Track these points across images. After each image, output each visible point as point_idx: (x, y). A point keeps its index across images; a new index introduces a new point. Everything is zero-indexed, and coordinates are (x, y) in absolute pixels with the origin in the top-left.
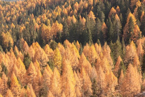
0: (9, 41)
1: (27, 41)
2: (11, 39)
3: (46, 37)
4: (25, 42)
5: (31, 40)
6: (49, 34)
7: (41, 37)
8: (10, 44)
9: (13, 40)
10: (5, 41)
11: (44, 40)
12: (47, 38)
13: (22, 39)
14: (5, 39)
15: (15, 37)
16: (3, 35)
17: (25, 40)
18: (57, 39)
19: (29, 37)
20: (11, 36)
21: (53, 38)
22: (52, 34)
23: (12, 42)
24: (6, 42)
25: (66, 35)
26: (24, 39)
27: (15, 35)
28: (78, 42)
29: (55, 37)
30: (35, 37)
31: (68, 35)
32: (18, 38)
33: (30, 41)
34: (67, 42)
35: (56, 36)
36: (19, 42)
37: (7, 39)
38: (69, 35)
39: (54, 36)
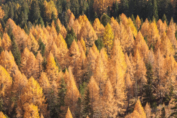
0: (53, 12)
1: (75, 12)
2: (56, 9)
3: (100, 8)
4: (72, 14)
5: (79, 12)
6: (103, 6)
7: (93, 9)
8: (54, 16)
9: (58, 11)
10: (47, 12)
11: (96, 13)
12: (100, 10)
13: (69, 11)
14: (47, 9)
15: (60, 7)
16: (45, 4)
17: (73, 11)
18: (113, 12)
19: (78, 9)
20: (55, 6)
21: (108, 11)
22: (107, 6)
23: (56, 14)
24: (48, 14)
25: (124, 7)
26: (71, 11)
27: (60, 5)
28: (138, 17)
29: (111, 9)
30: (85, 9)
31: (126, 7)
32: (64, 9)
33: (79, 14)
34: (123, 17)
35: (111, 7)
36: (65, 14)
37: (49, 9)
38: (128, 8)
39: (109, 8)
